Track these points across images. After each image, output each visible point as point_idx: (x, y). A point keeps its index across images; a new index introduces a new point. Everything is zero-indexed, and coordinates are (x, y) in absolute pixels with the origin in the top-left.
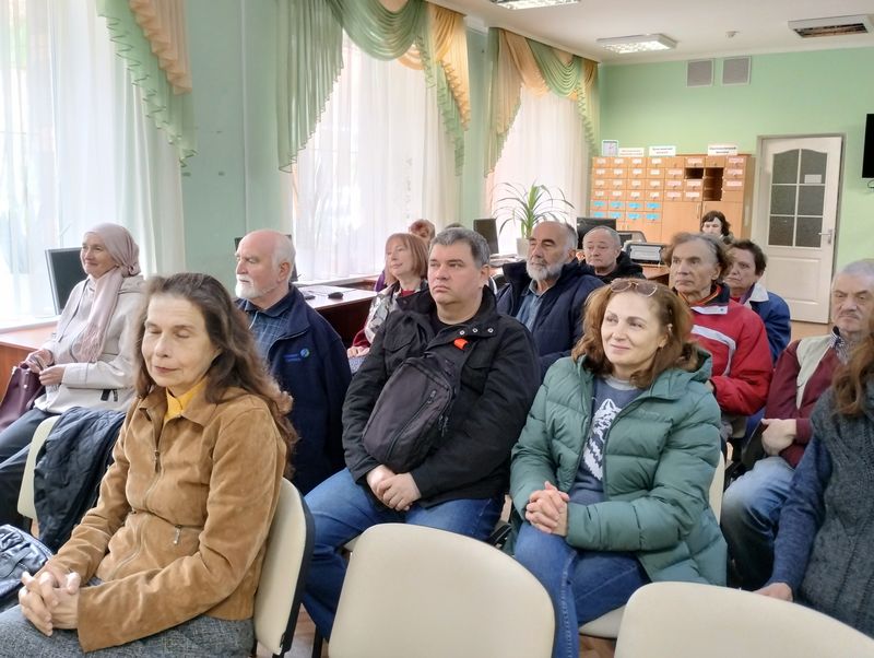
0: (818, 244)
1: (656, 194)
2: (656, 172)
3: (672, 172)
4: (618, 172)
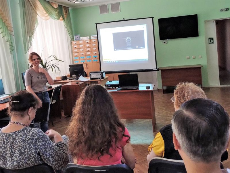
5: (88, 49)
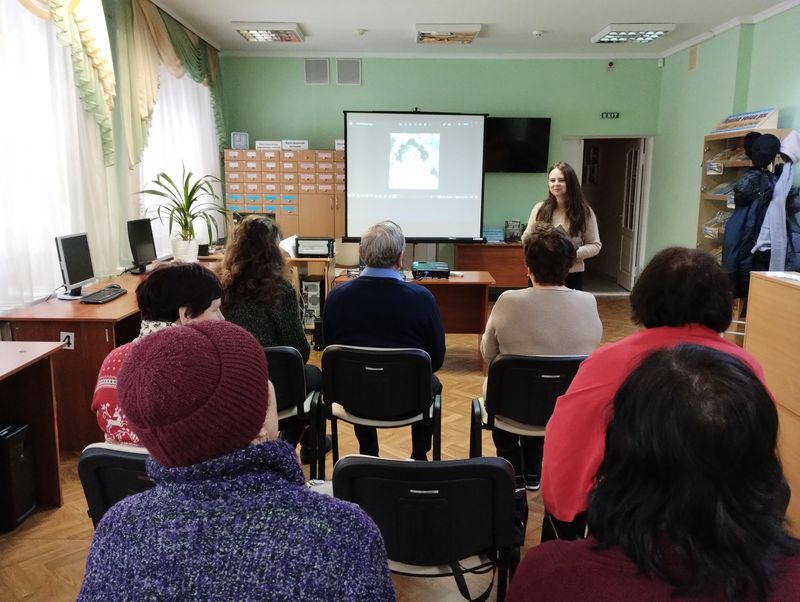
1: (291, 187)
2: (289, 166)
3: (304, 166)
4: (252, 165)
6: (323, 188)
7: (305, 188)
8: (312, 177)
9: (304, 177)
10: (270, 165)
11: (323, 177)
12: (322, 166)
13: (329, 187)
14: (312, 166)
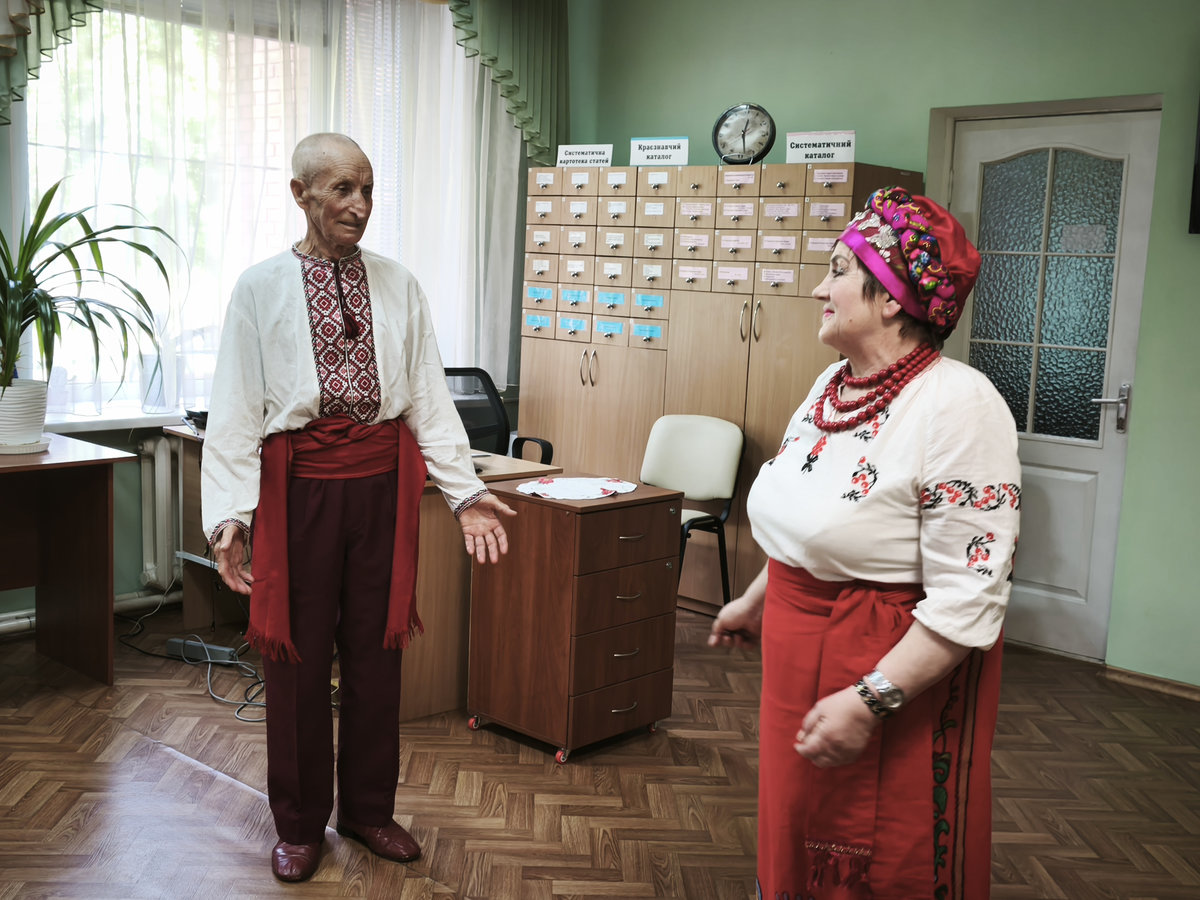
0: (1092, 432)
1: (656, 270)
2: (654, 209)
3: (689, 209)
4: (578, 207)
5: (614, 238)
6: (728, 273)
7: (686, 272)
8: (702, 240)
9: (687, 240)
10: (617, 207)
11: (729, 241)
12: (731, 209)
13: (740, 273)
14: (704, 209)
